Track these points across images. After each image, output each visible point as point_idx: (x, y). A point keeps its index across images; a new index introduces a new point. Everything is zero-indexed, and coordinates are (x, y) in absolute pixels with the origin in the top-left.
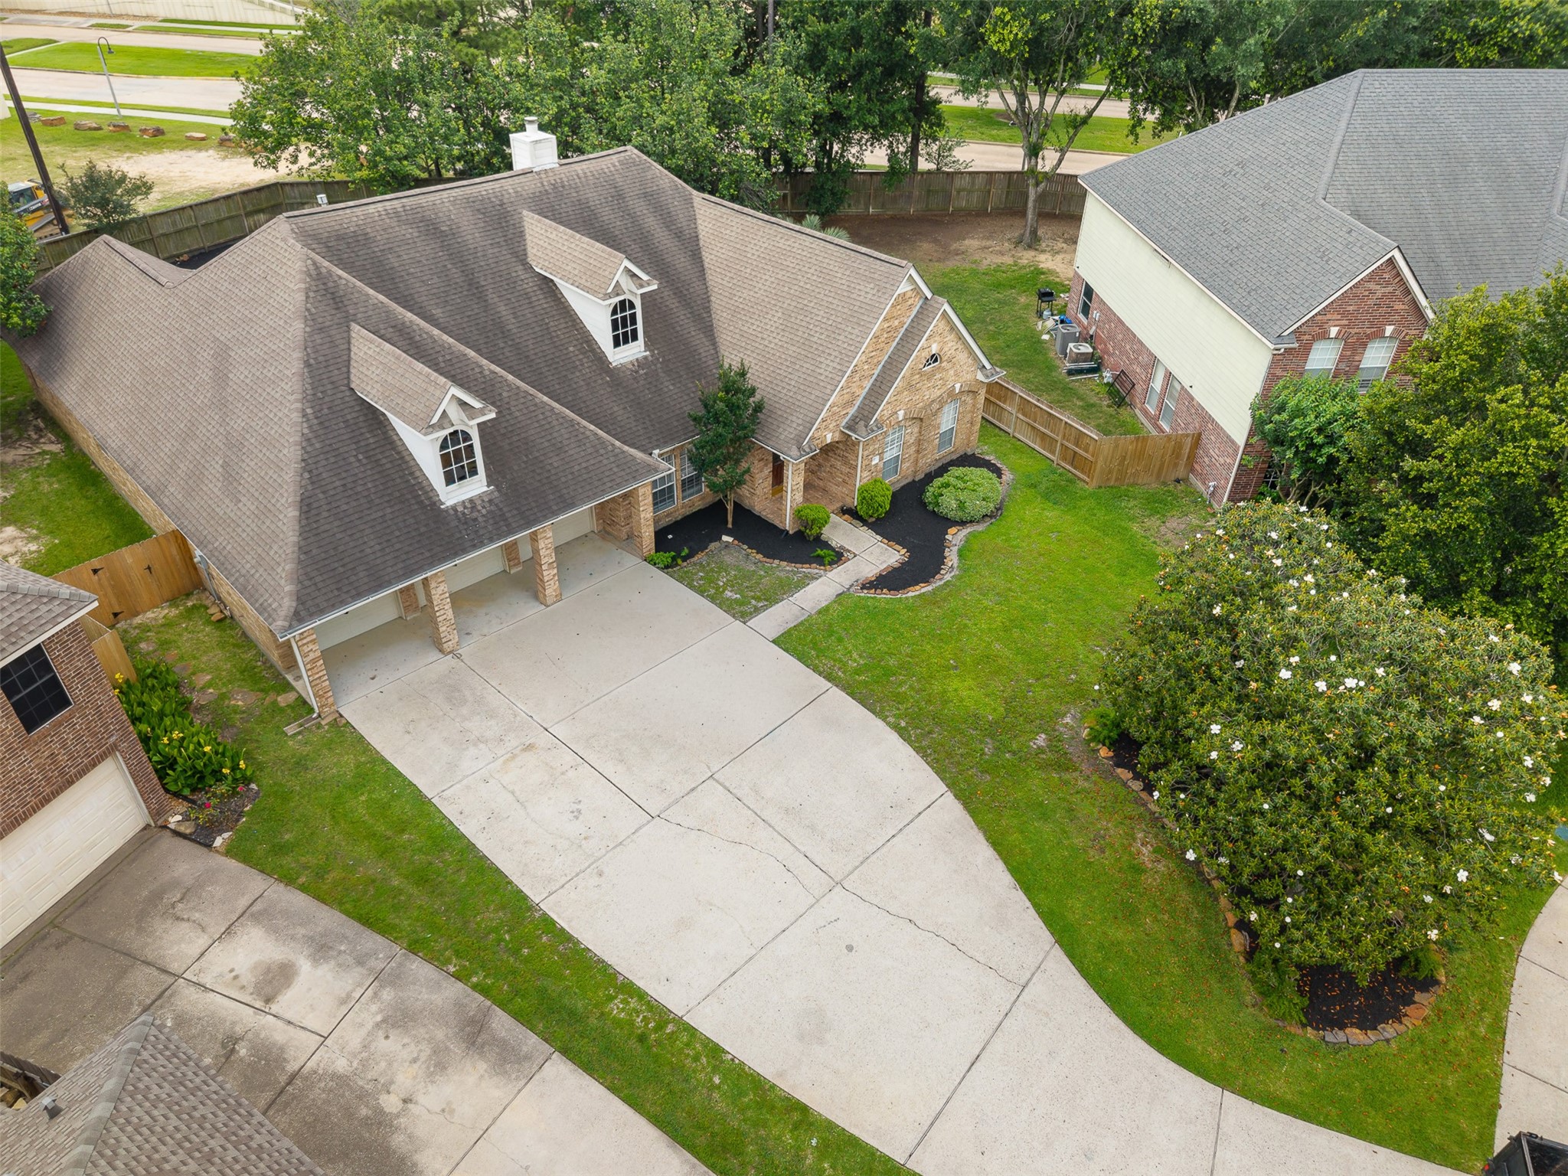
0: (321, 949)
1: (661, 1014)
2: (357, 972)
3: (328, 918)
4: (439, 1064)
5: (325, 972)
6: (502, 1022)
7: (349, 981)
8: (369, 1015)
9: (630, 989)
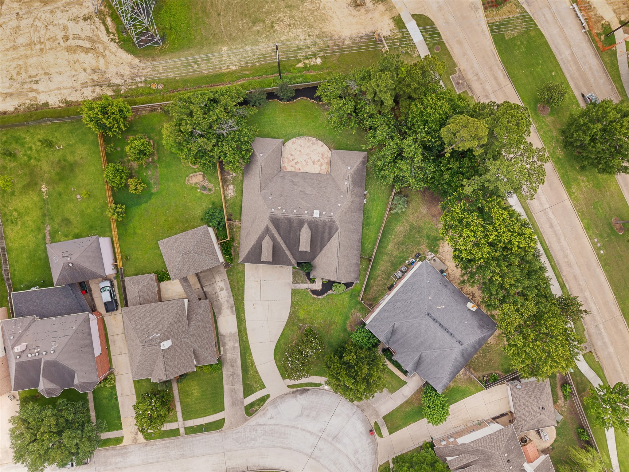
0: (227, 290)
1: (245, 319)
2: (228, 294)
3: (229, 287)
4: (228, 308)
5: (226, 292)
6: (234, 308)
7: (227, 294)
8: (226, 299)
9: (244, 314)
